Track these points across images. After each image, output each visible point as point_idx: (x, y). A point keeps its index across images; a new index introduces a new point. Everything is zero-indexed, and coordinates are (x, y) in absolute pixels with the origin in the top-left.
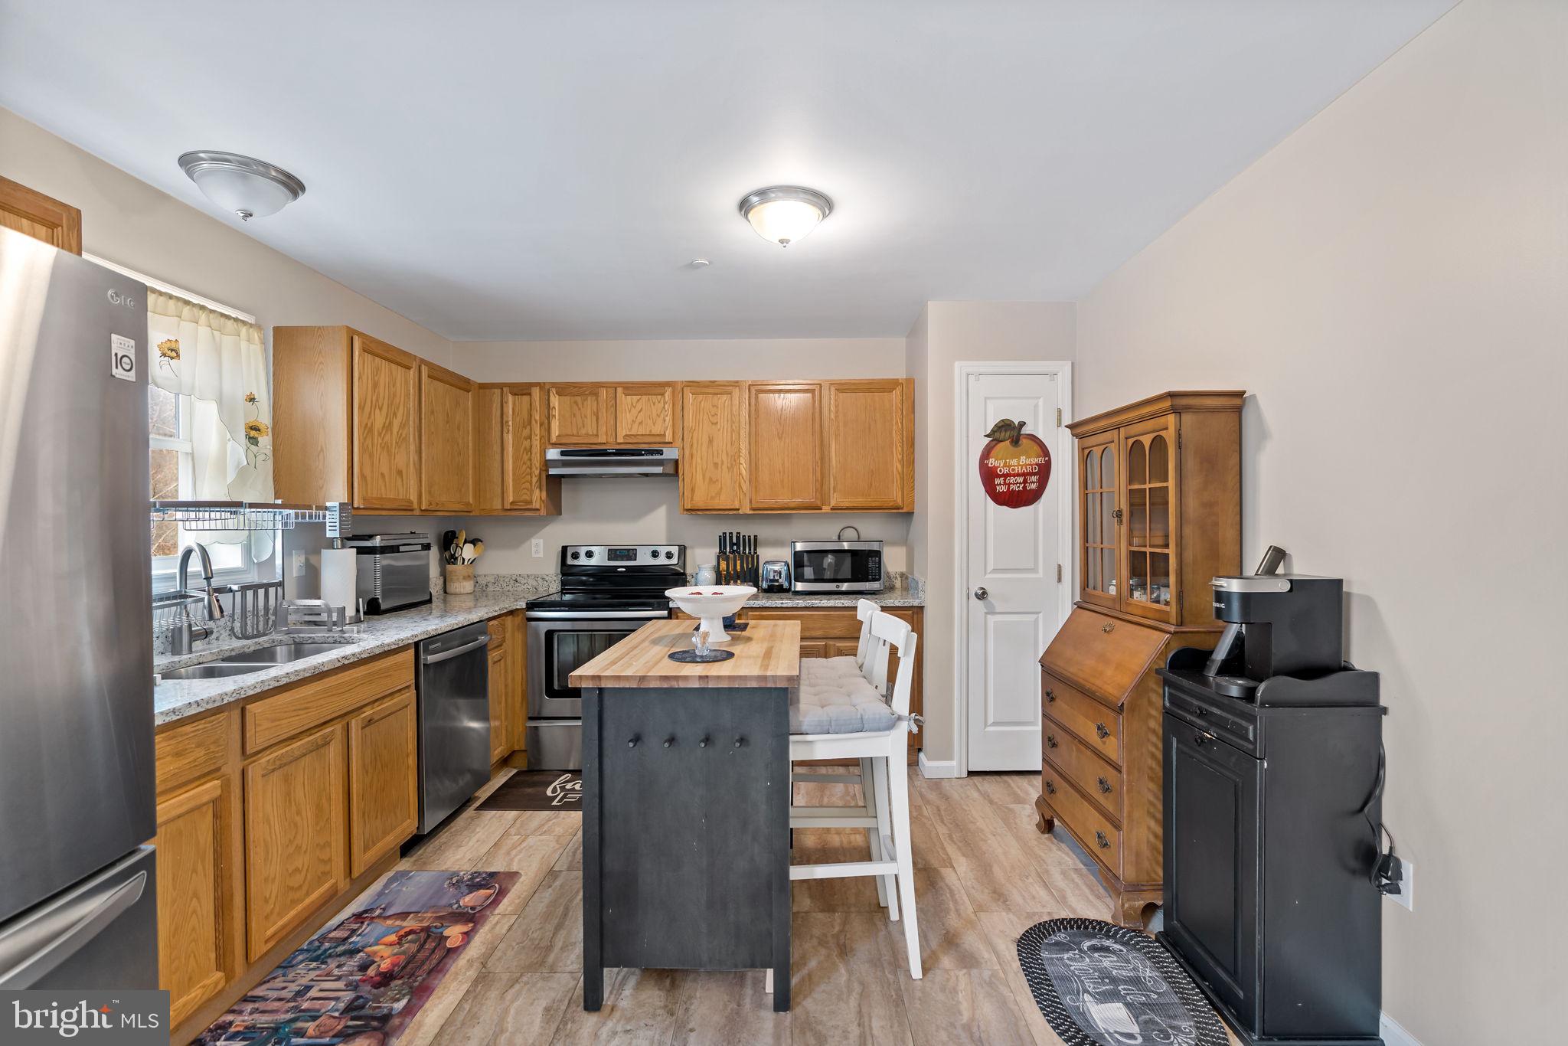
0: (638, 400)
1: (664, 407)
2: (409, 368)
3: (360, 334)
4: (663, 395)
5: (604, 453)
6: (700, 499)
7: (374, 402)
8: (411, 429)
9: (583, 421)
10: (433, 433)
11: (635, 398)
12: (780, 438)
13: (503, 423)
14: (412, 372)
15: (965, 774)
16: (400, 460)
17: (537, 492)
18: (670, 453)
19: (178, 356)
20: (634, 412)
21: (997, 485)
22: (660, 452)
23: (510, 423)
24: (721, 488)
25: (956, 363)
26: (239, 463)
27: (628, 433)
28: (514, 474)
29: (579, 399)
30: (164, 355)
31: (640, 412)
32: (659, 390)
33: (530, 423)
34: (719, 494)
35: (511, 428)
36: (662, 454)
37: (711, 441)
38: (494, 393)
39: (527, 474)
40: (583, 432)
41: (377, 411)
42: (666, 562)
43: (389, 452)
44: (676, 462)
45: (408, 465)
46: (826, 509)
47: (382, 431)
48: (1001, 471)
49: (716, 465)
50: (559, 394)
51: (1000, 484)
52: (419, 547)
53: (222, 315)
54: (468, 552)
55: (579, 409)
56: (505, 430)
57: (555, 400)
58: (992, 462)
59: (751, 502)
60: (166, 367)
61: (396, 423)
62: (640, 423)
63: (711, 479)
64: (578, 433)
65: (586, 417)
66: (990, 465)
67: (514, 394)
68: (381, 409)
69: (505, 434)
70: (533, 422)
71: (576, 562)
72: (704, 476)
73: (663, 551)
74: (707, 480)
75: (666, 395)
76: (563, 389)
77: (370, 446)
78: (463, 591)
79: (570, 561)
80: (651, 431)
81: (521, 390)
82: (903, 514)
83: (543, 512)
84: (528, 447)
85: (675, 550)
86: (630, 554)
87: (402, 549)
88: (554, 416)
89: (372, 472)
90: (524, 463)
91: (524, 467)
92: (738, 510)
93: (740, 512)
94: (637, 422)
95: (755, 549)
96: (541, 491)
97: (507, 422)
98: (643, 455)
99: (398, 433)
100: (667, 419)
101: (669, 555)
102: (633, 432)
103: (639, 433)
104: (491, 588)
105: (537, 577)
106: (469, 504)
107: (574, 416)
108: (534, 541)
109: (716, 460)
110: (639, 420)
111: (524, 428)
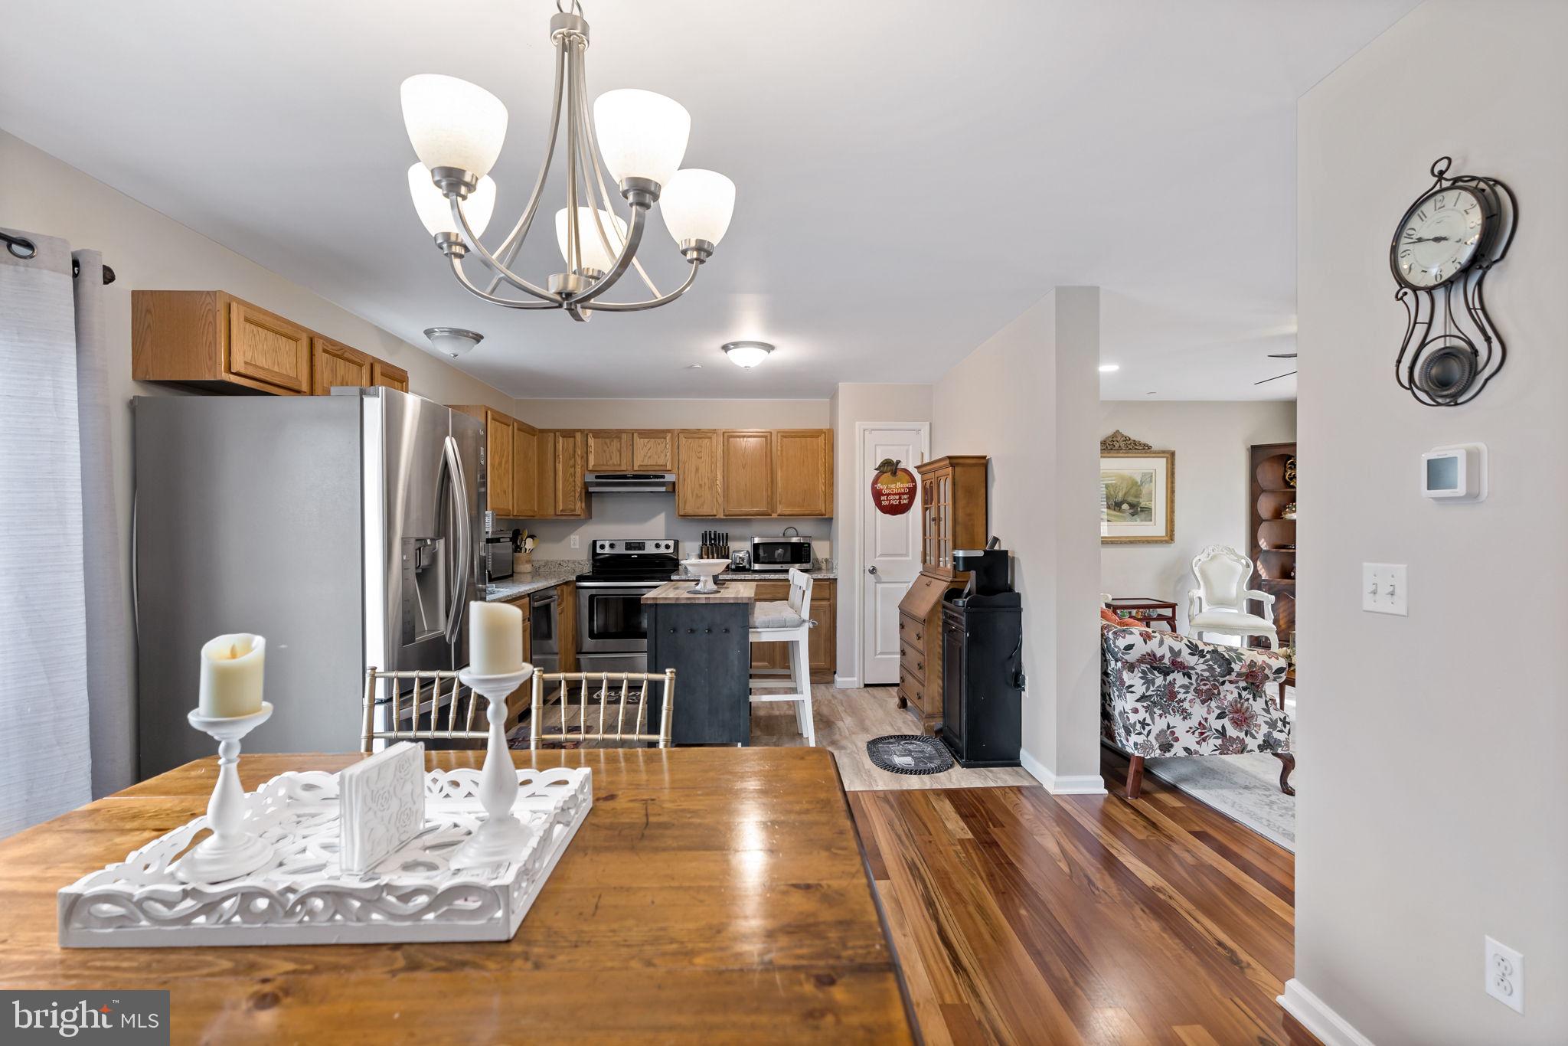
0: (648, 442)
1: (666, 447)
3: (492, 409)
4: (665, 438)
5: (624, 477)
6: (690, 509)
9: (610, 456)
11: (646, 440)
12: (744, 468)
13: (555, 456)
15: (862, 686)
17: (579, 504)
18: (669, 477)
20: (646, 449)
22: (663, 477)
23: (561, 457)
24: (704, 501)
25: (857, 422)
27: (641, 464)
28: (563, 491)
29: (608, 440)
31: (649, 449)
32: (663, 435)
33: (574, 457)
34: (703, 505)
35: (561, 460)
37: (697, 470)
38: (550, 436)
39: (572, 491)
40: (611, 462)
42: (666, 551)
44: (674, 483)
46: (774, 515)
49: (701, 485)
50: (595, 437)
54: (529, 544)
55: (608, 448)
56: (557, 461)
57: (591, 441)
58: (879, 486)
59: (724, 510)
62: (650, 457)
63: (697, 495)
64: (607, 463)
65: (612, 453)
67: (563, 437)
69: (557, 464)
70: (577, 456)
71: (602, 552)
72: (692, 493)
73: (663, 544)
74: (695, 495)
75: (668, 438)
76: (598, 434)
78: (525, 571)
79: (599, 551)
80: (656, 463)
81: (569, 434)
82: (826, 520)
83: (582, 517)
84: (573, 473)
85: (671, 543)
86: (641, 546)
88: (591, 452)
90: (570, 484)
91: (570, 486)
92: (715, 516)
93: (717, 517)
94: (647, 457)
95: (727, 542)
96: (582, 503)
97: (558, 456)
98: (651, 479)
100: (668, 454)
101: (667, 547)
102: (645, 463)
103: (649, 464)
104: (542, 570)
105: (574, 562)
106: (535, 511)
107: (604, 452)
108: (572, 536)
109: (700, 482)
110: (649, 455)
111: (570, 459)
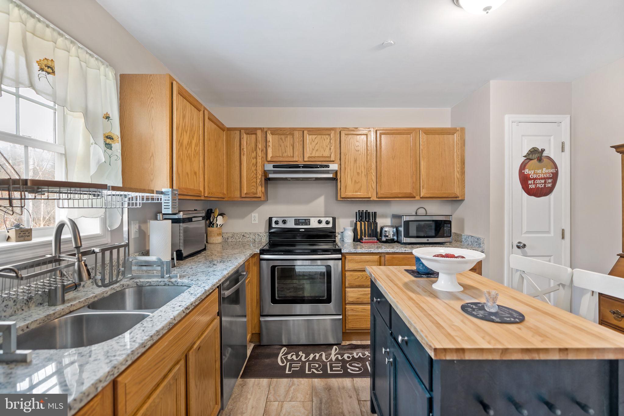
0: (316, 138)
1: (330, 142)
2: (199, 110)
4: (329, 135)
5: (297, 166)
6: (349, 193)
8: (201, 147)
9: (285, 149)
10: (210, 152)
11: (314, 137)
12: (393, 159)
13: (240, 150)
17: (259, 188)
18: (334, 167)
20: (314, 144)
21: (530, 184)
23: (245, 150)
24: (361, 186)
25: (506, 116)
27: (310, 156)
28: (247, 178)
29: (283, 137)
31: (316, 144)
32: (328, 132)
33: (256, 150)
34: (360, 189)
35: (245, 152)
36: (329, 167)
37: (355, 161)
38: (235, 133)
39: (254, 178)
40: (285, 155)
42: (326, 226)
43: (190, 160)
44: (336, 172)
46: (418, 198)
47: (187, 146)
48: (532, 176)
49: (358, 174)
50: (272, 134)
51: (531, 184)
52: (201, 219)
54: (220, 220)
55: (283, 142)
56: (242, 153)
57: (270, 137)
58: (527, 171)
59: (376, 193)
61: (193, 143)
62: (317, 150)
63: (355, 181)
64: (282, 155)
65: (287, 147)
66: (525, 173)
67: (247, 134)
69: (242, 156)
70: (258, 149)
71: (276, 226)
72: (352, 179)
73: (324, 220)
74: (353, 181)
75: (332, 135)
76: (275, 131)
78: (217, 242)
79: (273, 226)
80: (323, 155)
81: (251, 131)
82: (459, 200)
83: (262, 199)
84: (255, 163)
85: (331, 220)
86: (306, 222)
87: (193, 219)
88: (270, 146)
89: (183, 171)
90: (253, 172)
91: (253, 174)
93: (371, 199)
94: (315, 150)
95: (375, 219)
96: (262, 187)
97: (243, 149)
98: (318, 168)
99: (195, 149)
100: (332, 148)
101: (327, 223)
102: (313, 155)
103: (316, 156)
104: (230, 240)
105: (255, 234)
106: (224, 194)
107: (281, 146)
108: (253, 214)
109: (358, 171)
110: (316, 148)
111: (253, 152)
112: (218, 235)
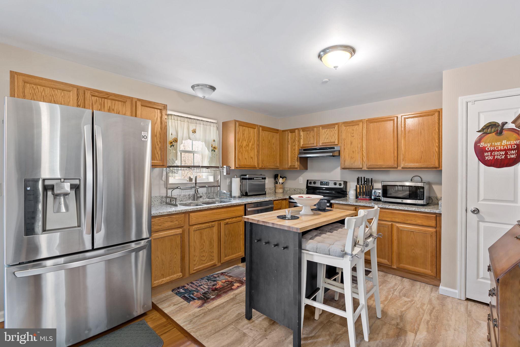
0: (327, 131)
1: (335, 132)
2: (255, 129)
3: (238, 121)
4: (334, 128)
5: (316, 149)
6: (347, 164)
7: (243, 139)
8: (256, 145)
9: (310, 139)
10: (264, 146)
11: (326, 130)
12: (379, 140)
13: (288, 142)
14: (256, 129)
16: (252, 154)
17: (297, 162)
18: (336, 148)
19: (196, 132)
20: (325, 135)
21: (486, 156)
22: (334, 148)
23: (290, 142)
24: (355, 160)
25: (460, 98)
26: (210, 157)
27: (323, 142)
28: (291, 157)
29: (308, 132)
30: (193, 132)
31: (327, 134)
32: (333, 126)
33: (295, 141)
34: (354, 162)
35: (290, 143)
36: (334, 149)
37: (351, 143)
38: (286, 133)
39: (294, 157)
40: (310, 143)
41: (244, 141)
42: (339, 187)
43: (248, 152)
44: (339, 151)
45: (254, 155)
46: (399, 168)
47: (246, 146)
48: (488, 149)
49: (353, 152)
50: (303, 131)
51: (488, 156)
52: (261, 178)
53: (207, 121)
54: (281, 180)
55: (309, 135)
56: (288, 144)
57: (302, 133)
58: (482, 145)
59: (366, 165)
60: (193, 135)
61: (250, 144)
62: (327, 138)
63: (351, 157)
64: (308, 143)
65: (311, 138)
66: (481, 146)
67: (291, 133)
68: (245, 141)
69: (288, 145)
70: (296, 141)
71: (310, 185)
72: (349, 156)
73: (338, 183)
74: (350, 157)
75: (336, 128)
76: (304, 129)
77: (242, 151)
78: (279, 192)
79: (309, 185)
80: (330, 141)
81: (292, 131)
83: (298, 169)
84: (294, 149)
85: (342, 183)
86: (327, 184)
87: (255, 179)
88: (302, 138)
89: (242, 158)
90: (293, 154)
91: (294, 155)
92: (362, 168)
93: (363, 169)
94: (326, 138)
95: (371, 183)
96: (298, 162)
97: (289, 141)
98: (328, 149)
99: (251, 147)
100: (336, 136)
101: (340, 185)
102: (325, 142)
103: (327, 142)
104: (288, 192)
105: (300, 189)
106: (277, 166)
107: (307, 138)
108: (300, 178)
109: (353, 150)
110: (327, 137)
111: (294, 142)
112: (279, 188)
